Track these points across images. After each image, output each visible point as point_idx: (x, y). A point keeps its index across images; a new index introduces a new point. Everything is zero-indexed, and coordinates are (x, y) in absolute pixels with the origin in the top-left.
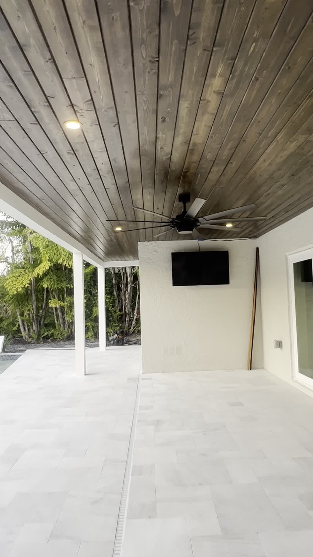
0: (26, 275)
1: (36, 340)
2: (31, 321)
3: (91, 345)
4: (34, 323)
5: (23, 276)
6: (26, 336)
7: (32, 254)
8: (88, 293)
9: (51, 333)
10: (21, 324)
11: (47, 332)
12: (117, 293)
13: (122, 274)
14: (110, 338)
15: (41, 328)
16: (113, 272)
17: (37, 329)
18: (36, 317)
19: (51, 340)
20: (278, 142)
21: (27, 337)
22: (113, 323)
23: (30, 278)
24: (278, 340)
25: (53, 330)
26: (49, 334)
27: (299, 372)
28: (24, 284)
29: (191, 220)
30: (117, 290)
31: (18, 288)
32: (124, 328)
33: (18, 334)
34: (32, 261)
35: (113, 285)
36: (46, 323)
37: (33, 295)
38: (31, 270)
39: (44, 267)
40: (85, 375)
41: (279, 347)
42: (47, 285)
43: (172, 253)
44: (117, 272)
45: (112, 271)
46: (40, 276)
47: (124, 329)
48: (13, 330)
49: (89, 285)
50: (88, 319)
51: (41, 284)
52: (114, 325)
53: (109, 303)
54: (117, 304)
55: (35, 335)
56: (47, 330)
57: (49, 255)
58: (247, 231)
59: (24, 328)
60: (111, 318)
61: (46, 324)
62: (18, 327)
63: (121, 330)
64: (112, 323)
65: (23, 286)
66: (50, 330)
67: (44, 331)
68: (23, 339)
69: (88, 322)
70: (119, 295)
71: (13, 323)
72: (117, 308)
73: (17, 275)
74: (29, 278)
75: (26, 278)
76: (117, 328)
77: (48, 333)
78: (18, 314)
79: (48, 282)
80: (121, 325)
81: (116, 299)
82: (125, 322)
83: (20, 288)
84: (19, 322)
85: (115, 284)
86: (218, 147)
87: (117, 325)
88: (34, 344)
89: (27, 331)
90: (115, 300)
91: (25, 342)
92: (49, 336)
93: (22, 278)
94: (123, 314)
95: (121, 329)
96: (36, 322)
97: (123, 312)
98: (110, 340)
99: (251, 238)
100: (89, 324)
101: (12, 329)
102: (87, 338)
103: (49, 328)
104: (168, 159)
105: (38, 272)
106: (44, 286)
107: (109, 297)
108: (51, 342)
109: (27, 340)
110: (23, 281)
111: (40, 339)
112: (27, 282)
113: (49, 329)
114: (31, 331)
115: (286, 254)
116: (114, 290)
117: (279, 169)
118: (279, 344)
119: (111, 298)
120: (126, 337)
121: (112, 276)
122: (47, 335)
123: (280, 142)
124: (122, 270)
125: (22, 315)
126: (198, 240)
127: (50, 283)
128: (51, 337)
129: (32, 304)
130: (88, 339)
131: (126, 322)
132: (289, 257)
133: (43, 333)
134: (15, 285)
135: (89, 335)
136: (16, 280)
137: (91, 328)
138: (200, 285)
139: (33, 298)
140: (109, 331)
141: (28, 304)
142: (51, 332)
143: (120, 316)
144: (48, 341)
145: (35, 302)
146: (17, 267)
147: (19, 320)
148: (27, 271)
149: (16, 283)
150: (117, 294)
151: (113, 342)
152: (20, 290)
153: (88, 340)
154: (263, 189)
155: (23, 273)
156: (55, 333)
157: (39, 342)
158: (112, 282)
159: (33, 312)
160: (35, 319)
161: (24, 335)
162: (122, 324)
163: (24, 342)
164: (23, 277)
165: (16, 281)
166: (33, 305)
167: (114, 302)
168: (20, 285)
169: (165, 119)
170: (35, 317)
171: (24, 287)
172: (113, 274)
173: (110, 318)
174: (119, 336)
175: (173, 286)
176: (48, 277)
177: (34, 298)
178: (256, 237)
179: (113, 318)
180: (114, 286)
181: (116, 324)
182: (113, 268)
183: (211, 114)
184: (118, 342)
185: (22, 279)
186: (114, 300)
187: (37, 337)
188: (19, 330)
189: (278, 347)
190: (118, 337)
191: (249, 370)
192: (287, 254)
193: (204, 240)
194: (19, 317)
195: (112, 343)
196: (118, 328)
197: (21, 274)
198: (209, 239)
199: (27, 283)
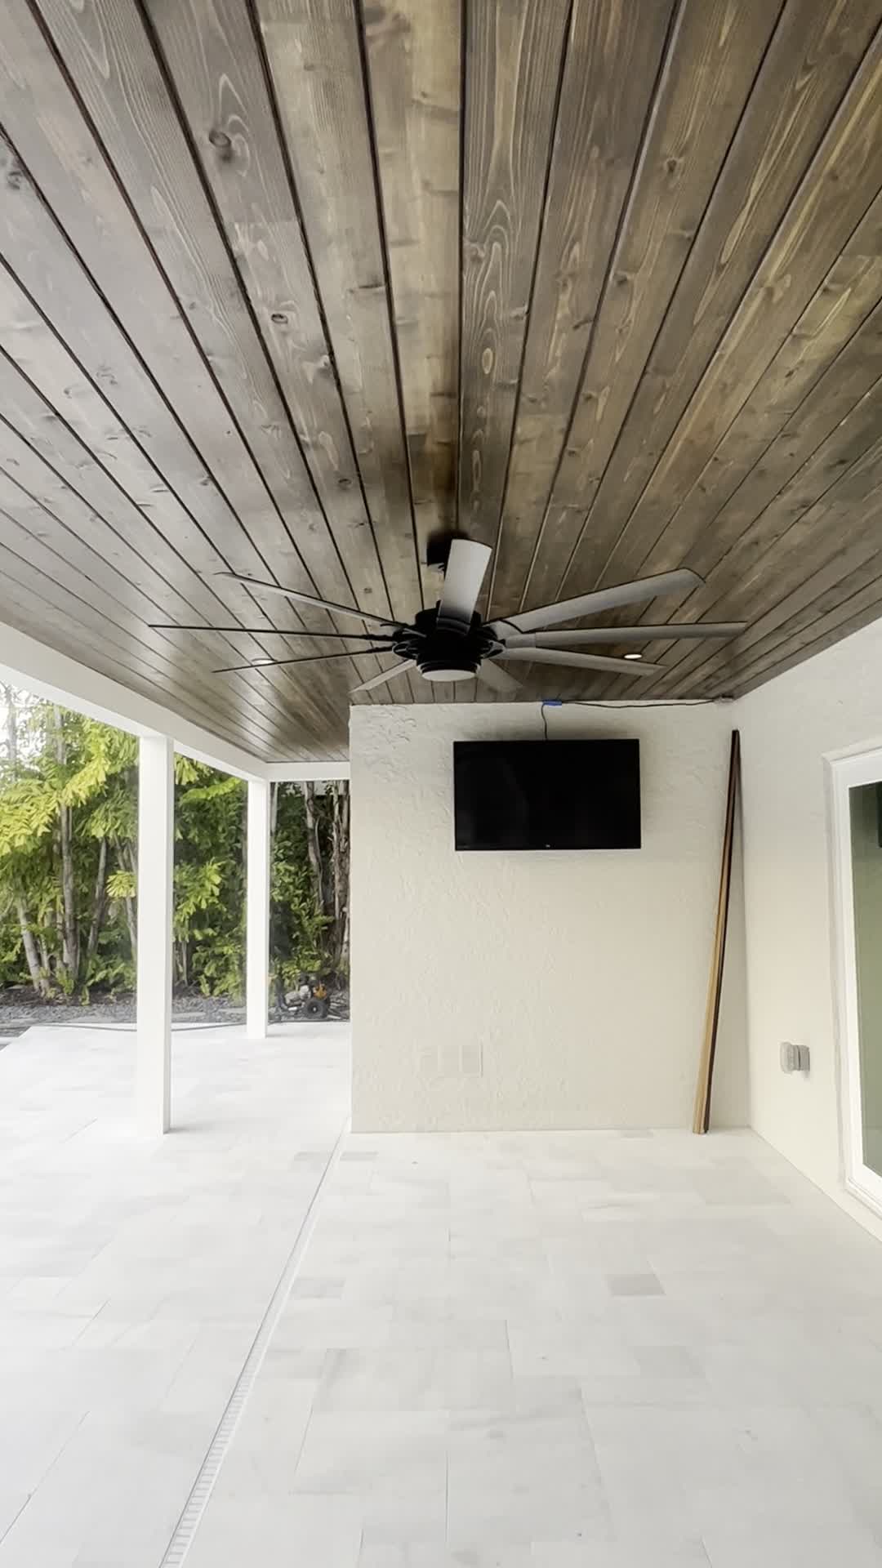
0: (44, 797)
1: (71, 992)
2: (60, 935)
3: (230, 1015)
4: (64, 941)
5: (33, 800)
6: (42, 981)
7: (64, 734)
8: (231, 855)
9: (117, 974)
10: (28, 945)
11: (105, 972)
12: (317, 859)
13: (335, 799)
14: (289, 996)
15: (87, 959)
16: (309, 793)
17: (76, 961)
18: (70, 925)
19: (115, 994)
20: (770, 292)
21: (44, 983)
22: (301, 949)
23: (52, 808)
24: (793, 1044)
25: (123, 965)
26: (109, 975)
27: (865, 1163)
28: (34, 825)
29: (463, 630)
30: (320, 848)
31: (15, 836)
32: (337, 965)
33: (18, 974)
34: (63, 758)
35: (309, 831)
36: (103, 942)
37: (65, 857)
38: (60, 783)
39: (92, 776)
40: (168, 1130)
41: (798, 1067)
42: (104, 829)
43: (457, 745)
44: (321, 792)
45: (306, 792)
46: (81, 803)
47: (338, 968)
48: (5, 962)
49: (234, 832)
50: (227, 936)
51: (88, 826)
52: (307, 953)
53: (291, 887)
54: (318, 890)
55: (68, 979)
56: (103, 965)
57: (107, 739)
58: (698, 676)
59: (39, 957)
60: (298, 933)
61: (104, 945)
62: (19, 952)
63: (327, 971)
64: (299, 947)
65: (30, 832)
66: (114, 962)
67: (94, 967)
68: (34, 990)
69: (226, 945)
70: (324, 865)
71: (6, 938)
72: (317, 904)
73: (15, 797)
74: (48, 808)
75: (42, 808)
76: (313, 966)
77: (107, 974)
78: (21, 914)
79: (107, 821)
80: (326, 955)
81: (314, 877)
82: (339, 946)
83: (19, 838)
84: (24, 937)
85: (313, 830)
86: (517, 318)
87: (315, 953)
88: (65, 1007)
89: (46, 965)
90: (312, 880)
91: (36, 1001)
92: (111, 981)
93: (29, 807)
94: (334, 921)
95: (329, 966)
96: (71, 940)
97: (334, 915)
98: (288, 1001)
99: (713, 699)
100: (228, 951)
101: (3, 958)
102: (224, 991)
103: (111, 959)
104: (322, 372)
105: (77, 791)
106: (94, 833)
107: (292, 869)
108: (115, 1001)
109: (43, 993)
110: (32, 815)
111: (82, 989)
112: (42, 818)
113: (111, 961)
114: (59, 965)
115: (824, 755)
116: (311, 849)
117: (787, 434)
118: (799, 1059)
119: (300, 873)
120: (340, 991)
121: (306, 804)
122: (105, 980)
123: (778, 295)
124: (336, 788)
125: (32, 916)
126: (541, 703)
127: (113, 826)
128: (115, 985)
129: (61, 886)
130: (227, 996)
131: (342, 944)
132: (834, 765)
133: (93, 972)
134: (8, 827)
135: (230, 982)
136: (11, 812)
137: (237, 962)
138: (545, 848)
139: (65, 865)
140: (288, 973)
141: (49, 886)
142: (116, 971)
143: (326, 928)
144: (108, 996)
145: (70, 880)
146: (18, 772)
147: (23, 932)
148: (46, 786)
149: (10, 822)
150: (320, 860)
151: (295, 1008)
152: (19, 842)
153: (226, 999)
154: (736, 518)
155: (36, 791)
156: (128, 972)
157: (80, 1000)
158: (305, 824)
159: (64, 910)
160: (68, 931)
161: (37, 977)
162: (330, 953)
163: (33, 999)
164: (32, 805)
165: (12, 815)
166: (64, 887)
167: (308, 883)
168: (22, 827)
169: (229, 142)
170: (68, 924)
171: (35, 834)
172: (308, 800)
173: (295, 932)
174: (315, 991)
175: (457, 849)
176: (109, 805)
177: (67, 866)
178: (730, 696)
179: (303, 932)
180: (310, 837)
181: (311, 953)
182: (308, 782)
183: (438, 114)
184: (312, 1009)
185: (29, 811)
186: (308, 878)
187: (73, 987)
188: (21, 960)
189: (795, 1069)
190: (313, 995)
191: (699, 1133)
192: (829, 755)
193: (563, 702)
194: (23, 922)
195: (293, 1011)
196: (318, 963)
197: (29, 793)
198: (577, 699)
199: (42, 822)
